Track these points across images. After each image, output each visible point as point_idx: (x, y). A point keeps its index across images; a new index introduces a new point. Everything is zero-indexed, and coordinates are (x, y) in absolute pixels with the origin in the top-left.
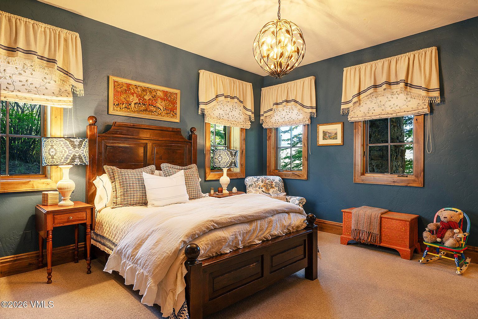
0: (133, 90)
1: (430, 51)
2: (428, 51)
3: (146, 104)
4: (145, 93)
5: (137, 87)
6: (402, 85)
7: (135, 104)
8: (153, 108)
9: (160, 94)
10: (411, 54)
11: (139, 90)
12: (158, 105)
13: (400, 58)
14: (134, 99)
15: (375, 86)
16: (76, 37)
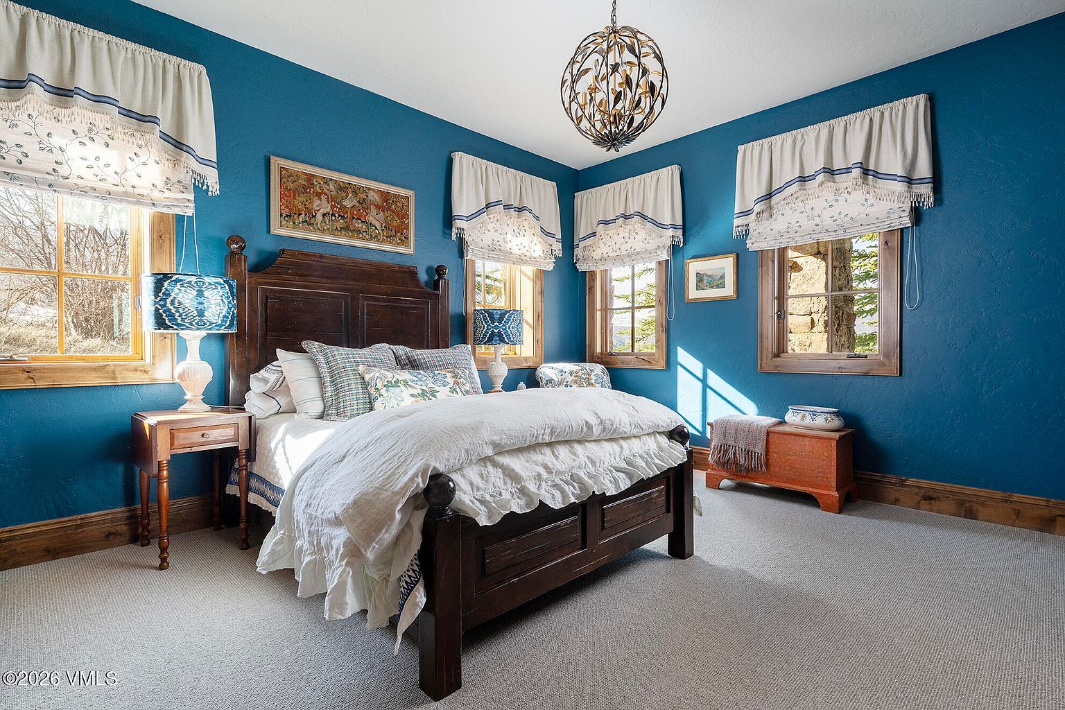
0: (320, 188)
1: (914, 102)
2: (909, 104)
3: (346, 216)
4: (344, 195)
5: (326, 181)
6: (856, 172)
7: (324, 215)
8: (360, 225)
9: (373, 196)
10: (875, 112)
11: (332, 187)
12: (371, 218)
13: (854, 120)
14: (322, 206)
15: (803, 179)
16: (200, 74)
